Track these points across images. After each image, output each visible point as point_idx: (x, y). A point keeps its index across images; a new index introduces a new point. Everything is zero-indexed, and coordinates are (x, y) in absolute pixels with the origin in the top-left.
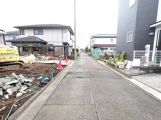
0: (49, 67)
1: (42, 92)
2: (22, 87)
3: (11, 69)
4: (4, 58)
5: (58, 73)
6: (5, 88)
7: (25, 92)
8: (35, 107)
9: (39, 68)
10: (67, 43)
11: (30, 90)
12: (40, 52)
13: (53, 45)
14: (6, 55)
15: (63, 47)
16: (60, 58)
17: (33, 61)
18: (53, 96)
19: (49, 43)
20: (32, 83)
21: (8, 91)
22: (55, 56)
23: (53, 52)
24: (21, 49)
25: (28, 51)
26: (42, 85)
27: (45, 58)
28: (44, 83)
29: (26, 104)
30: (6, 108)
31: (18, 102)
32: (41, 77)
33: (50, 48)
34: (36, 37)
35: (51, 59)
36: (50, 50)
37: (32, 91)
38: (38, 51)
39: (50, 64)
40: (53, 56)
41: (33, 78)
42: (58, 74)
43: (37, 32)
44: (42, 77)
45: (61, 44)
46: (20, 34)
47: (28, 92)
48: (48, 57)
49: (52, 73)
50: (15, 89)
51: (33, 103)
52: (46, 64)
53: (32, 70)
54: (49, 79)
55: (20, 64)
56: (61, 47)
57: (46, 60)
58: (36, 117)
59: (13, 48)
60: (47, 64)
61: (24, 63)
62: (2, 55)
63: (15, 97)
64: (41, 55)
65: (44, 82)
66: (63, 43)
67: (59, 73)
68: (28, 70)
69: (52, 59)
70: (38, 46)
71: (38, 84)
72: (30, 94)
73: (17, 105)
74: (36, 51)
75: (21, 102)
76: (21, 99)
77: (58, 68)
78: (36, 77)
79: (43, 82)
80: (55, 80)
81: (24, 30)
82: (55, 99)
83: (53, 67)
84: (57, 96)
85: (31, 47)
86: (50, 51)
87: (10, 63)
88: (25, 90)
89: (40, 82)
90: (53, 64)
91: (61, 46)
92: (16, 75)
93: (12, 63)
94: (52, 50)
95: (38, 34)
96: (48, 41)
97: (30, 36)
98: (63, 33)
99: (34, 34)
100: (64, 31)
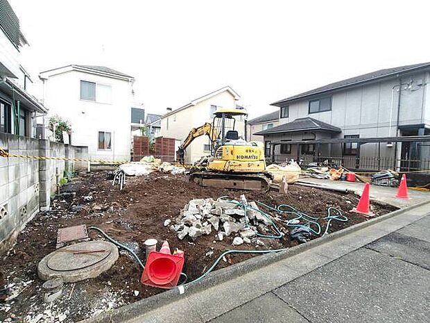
0: (328, 199)
1: (282, 257)
2: (249, 228)
3: (248, 187)
4: (240, 165)
5: (348, 224)
6: (223, 218)
7: (249, 241)
8: (252, 285)
9: (301, 197)
10: (422, 126)
11: (258, 241)
12: (316, 157)
13: (360, 137)
16: (380, 178)
17: (294, 178)
18: (303, 284)
19: (345, 133)
20: (269, 227)
21: (226, 226)
23: (355, 158)
24: (278, 148)
25: (290, 153)
26: (291, 240)
27: (328, 175)
28: (297, 238)
29: (239, 266)
30: (213, 256)
31: (230, 253)
32: (295, 221)
33: (348, 145)
34: (312, 119)
35: (346, 179)
36: (347, 152)
37: (261, 246)
38: (313, 153)
39: (336, 191)
40: (354, 171)
41: (277, 215)
42: (348, 229)
43: (315, 105)
44: (298, 221)
45: (392, 132)
46: (281, 117)
47: (253, 244)
48: (338, 171)
49: (329, 219)
50: (237, 227)
51: (254, 272)
52: (324, 189)
53: (282, 198)
54: (311, 231)
55: (263, 179)
56: (389, 143)
57: (328, 179)
58: (243, 307)
59: (256, 145)
60: (327, 190)
61: (272, 179)
62: (238, 159)
63: (231, 241)
64: (318, 165)
65: (295, 236)
66: (399, 128)
67: (353, 227)
68: (273, 195)
69: (349, 179)
70: (313, 142)
71: (282, 233)
72: (257, 249)
73: (227, 258)
74: (308, 153)
75: (235, 258)
76: (238, 253)
77: (354, 210)
78: (284, 217)
79: (294, 234)
80: (330, 243)
81: (288, 106)
82: (305, 296)
83: (341, 203)
84: (315, 291)
85: (296, 144)
86: (347, 155)
87: (247, 176)
88: (250, 238)
89: (287, 231)
90: (347, 194)
91: (389, 140)
92: (246, 200)
93: (250, 176)
94: (352, 153)
95: (319, 112)
96: (345, 126)
97: (300, 119)
98: (405, 93)
99: (309, 113)
100: (409, 85)
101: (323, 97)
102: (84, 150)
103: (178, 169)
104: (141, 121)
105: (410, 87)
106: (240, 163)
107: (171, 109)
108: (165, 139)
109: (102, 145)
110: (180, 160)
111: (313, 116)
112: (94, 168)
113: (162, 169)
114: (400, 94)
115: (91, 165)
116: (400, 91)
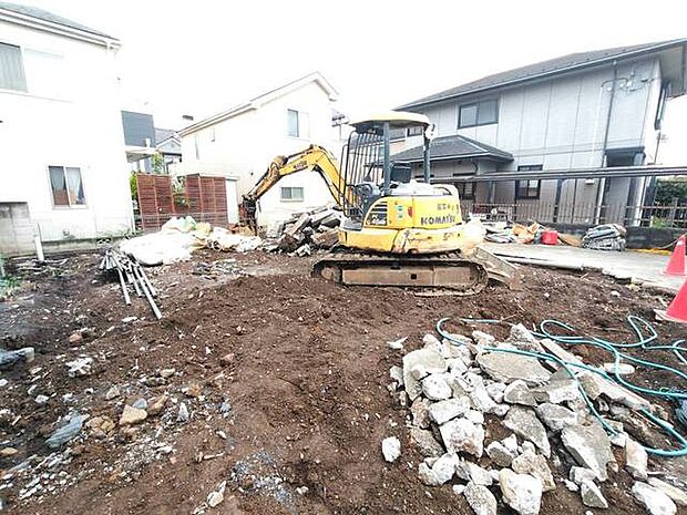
3: (441, 281)
4: (429, 238)
9: (546, 294)
10: (640, 150)
13: (544, 169)
14: (434, 225)
15: (604, 180)
19: (519, 162)
22: (562, 229)
27: (510, 234)
33: (523, 184)
34: (465, 138)
35: (542, 241)
36: (522, 194)
38: (472, 197)
39: (560, 269)
40: (552, 226)
45: (595, 161)
46: (408, 135)
48: (530, 228)
57: (513, 242)
59: (450, 194)
62: (424, 226)
64: (488, 217)
66: (606, 152)
69: (548, 240)
70: (474, 178)
74: (463, 197)
86: (524, 198)
91: (590, 174)
94: (530, 194)
95: (477, 125)
96: (519, 151)
97: (442, 138)
98: (620, 95)
99: (459, 127)
100: (627, 81)
101: (482, 99)
102: (16, 210)
103: (246, 241)
104: (148, 141)
105: (630, 83)
106: (429, 233)
107: (191, 118)
108: (206, 180)
109: (61, 197)
110: (248, 222)
111: (466, 133)
112: (52, 249)
113: (216, 243)
114: (613, 96)
115: (44, 243)
116: (613, 90)
